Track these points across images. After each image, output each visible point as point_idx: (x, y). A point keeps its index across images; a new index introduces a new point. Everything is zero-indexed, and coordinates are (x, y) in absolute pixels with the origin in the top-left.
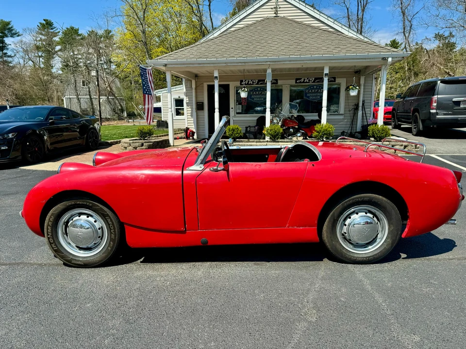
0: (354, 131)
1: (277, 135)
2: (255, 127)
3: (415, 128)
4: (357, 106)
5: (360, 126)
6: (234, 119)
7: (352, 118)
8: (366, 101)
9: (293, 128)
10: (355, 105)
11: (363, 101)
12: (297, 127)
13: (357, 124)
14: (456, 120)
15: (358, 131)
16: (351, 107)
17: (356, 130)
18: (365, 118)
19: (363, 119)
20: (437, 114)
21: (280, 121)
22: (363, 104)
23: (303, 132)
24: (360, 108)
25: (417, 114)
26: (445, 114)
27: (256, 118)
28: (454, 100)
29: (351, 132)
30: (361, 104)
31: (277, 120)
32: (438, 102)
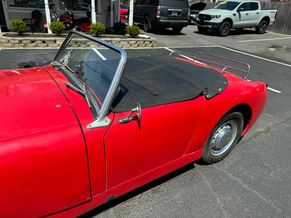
0: (109, 27)
1: (61, 30)
2: (31, 20)
3: (146, 27)
4: (110, 8)
5: (113, 23)
6: (9, 11)
7: (107, 17)
8: (115, 5)
9: (69, 23)
10: (108, 7)
11: (113, 5)
12: (72, 23)
13: (110, 22)
14: (169, 23)
15: (111, 27)
16: (106, 9)
17: (110, 26)
18: (115, 17)
19: (114, 18)
20: (160, 18)
21: (58, 17)
22: (113, 7)
23: (77, 27)
24: (112, 10)
25: (147, 17)
26: (164, 19)
27: (31, 12)
28: (169, 10)
29: (107, 28)
30: (112, 7)
31: (55, 16)
32: (161, 10)
